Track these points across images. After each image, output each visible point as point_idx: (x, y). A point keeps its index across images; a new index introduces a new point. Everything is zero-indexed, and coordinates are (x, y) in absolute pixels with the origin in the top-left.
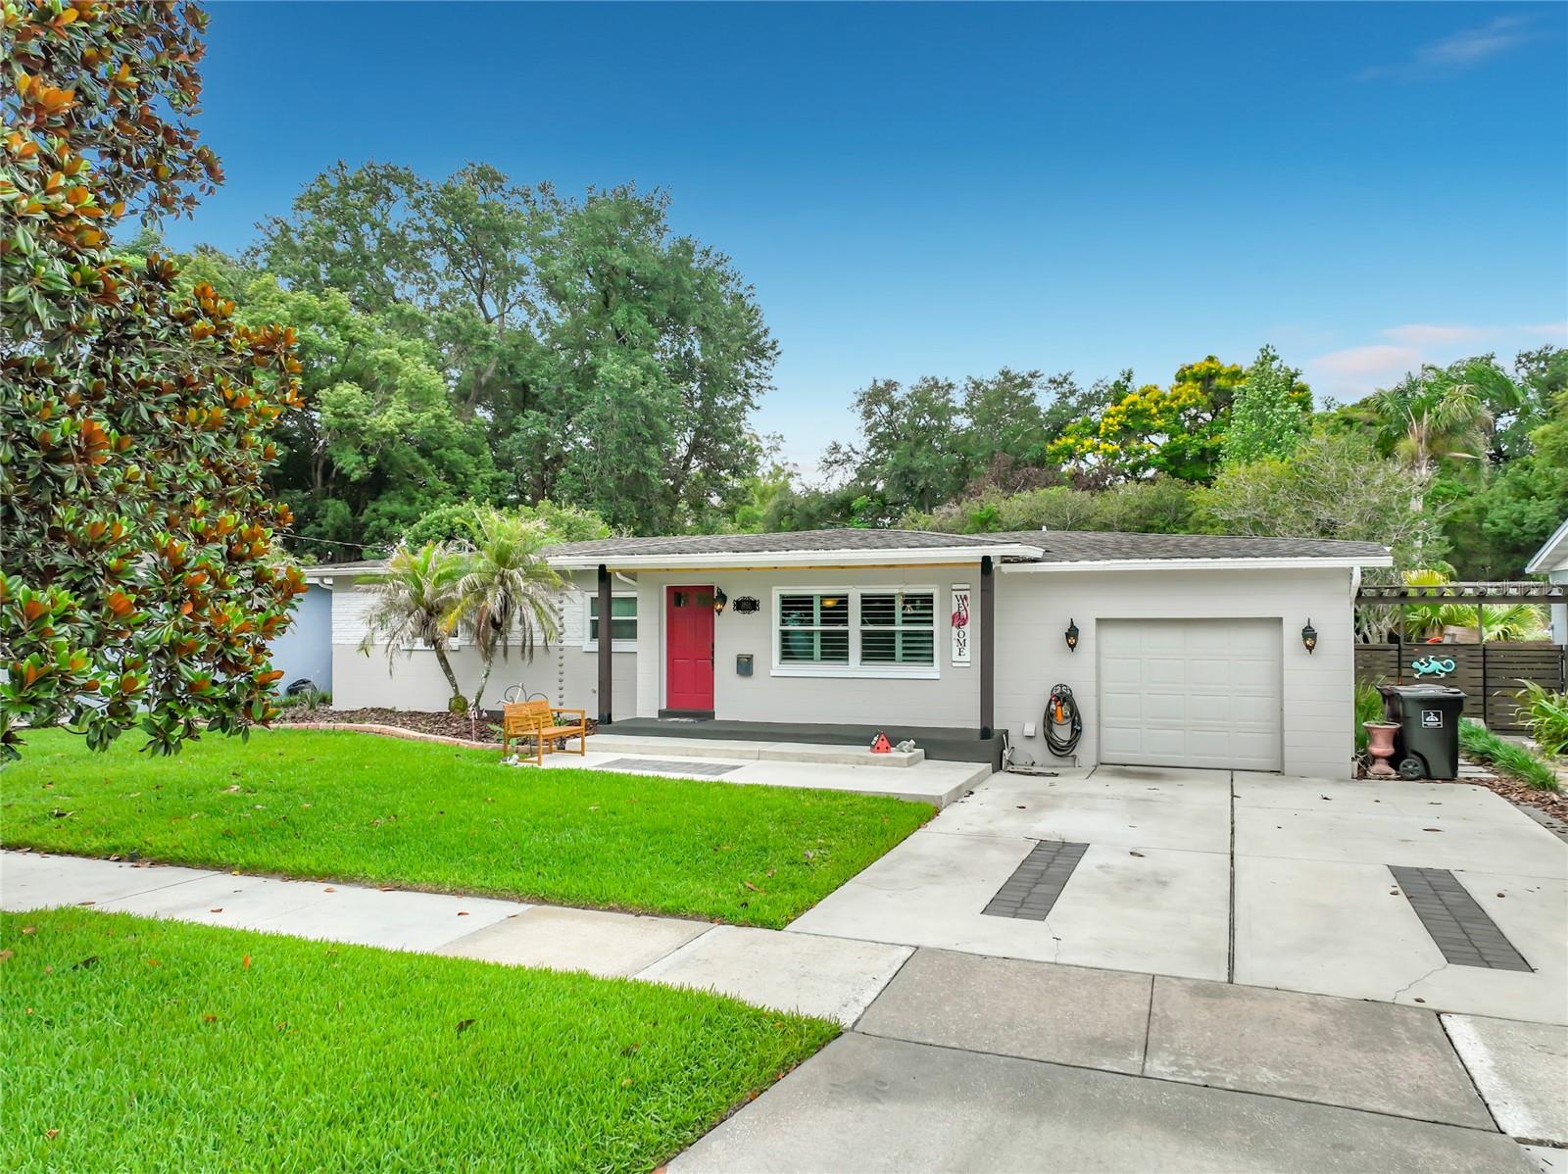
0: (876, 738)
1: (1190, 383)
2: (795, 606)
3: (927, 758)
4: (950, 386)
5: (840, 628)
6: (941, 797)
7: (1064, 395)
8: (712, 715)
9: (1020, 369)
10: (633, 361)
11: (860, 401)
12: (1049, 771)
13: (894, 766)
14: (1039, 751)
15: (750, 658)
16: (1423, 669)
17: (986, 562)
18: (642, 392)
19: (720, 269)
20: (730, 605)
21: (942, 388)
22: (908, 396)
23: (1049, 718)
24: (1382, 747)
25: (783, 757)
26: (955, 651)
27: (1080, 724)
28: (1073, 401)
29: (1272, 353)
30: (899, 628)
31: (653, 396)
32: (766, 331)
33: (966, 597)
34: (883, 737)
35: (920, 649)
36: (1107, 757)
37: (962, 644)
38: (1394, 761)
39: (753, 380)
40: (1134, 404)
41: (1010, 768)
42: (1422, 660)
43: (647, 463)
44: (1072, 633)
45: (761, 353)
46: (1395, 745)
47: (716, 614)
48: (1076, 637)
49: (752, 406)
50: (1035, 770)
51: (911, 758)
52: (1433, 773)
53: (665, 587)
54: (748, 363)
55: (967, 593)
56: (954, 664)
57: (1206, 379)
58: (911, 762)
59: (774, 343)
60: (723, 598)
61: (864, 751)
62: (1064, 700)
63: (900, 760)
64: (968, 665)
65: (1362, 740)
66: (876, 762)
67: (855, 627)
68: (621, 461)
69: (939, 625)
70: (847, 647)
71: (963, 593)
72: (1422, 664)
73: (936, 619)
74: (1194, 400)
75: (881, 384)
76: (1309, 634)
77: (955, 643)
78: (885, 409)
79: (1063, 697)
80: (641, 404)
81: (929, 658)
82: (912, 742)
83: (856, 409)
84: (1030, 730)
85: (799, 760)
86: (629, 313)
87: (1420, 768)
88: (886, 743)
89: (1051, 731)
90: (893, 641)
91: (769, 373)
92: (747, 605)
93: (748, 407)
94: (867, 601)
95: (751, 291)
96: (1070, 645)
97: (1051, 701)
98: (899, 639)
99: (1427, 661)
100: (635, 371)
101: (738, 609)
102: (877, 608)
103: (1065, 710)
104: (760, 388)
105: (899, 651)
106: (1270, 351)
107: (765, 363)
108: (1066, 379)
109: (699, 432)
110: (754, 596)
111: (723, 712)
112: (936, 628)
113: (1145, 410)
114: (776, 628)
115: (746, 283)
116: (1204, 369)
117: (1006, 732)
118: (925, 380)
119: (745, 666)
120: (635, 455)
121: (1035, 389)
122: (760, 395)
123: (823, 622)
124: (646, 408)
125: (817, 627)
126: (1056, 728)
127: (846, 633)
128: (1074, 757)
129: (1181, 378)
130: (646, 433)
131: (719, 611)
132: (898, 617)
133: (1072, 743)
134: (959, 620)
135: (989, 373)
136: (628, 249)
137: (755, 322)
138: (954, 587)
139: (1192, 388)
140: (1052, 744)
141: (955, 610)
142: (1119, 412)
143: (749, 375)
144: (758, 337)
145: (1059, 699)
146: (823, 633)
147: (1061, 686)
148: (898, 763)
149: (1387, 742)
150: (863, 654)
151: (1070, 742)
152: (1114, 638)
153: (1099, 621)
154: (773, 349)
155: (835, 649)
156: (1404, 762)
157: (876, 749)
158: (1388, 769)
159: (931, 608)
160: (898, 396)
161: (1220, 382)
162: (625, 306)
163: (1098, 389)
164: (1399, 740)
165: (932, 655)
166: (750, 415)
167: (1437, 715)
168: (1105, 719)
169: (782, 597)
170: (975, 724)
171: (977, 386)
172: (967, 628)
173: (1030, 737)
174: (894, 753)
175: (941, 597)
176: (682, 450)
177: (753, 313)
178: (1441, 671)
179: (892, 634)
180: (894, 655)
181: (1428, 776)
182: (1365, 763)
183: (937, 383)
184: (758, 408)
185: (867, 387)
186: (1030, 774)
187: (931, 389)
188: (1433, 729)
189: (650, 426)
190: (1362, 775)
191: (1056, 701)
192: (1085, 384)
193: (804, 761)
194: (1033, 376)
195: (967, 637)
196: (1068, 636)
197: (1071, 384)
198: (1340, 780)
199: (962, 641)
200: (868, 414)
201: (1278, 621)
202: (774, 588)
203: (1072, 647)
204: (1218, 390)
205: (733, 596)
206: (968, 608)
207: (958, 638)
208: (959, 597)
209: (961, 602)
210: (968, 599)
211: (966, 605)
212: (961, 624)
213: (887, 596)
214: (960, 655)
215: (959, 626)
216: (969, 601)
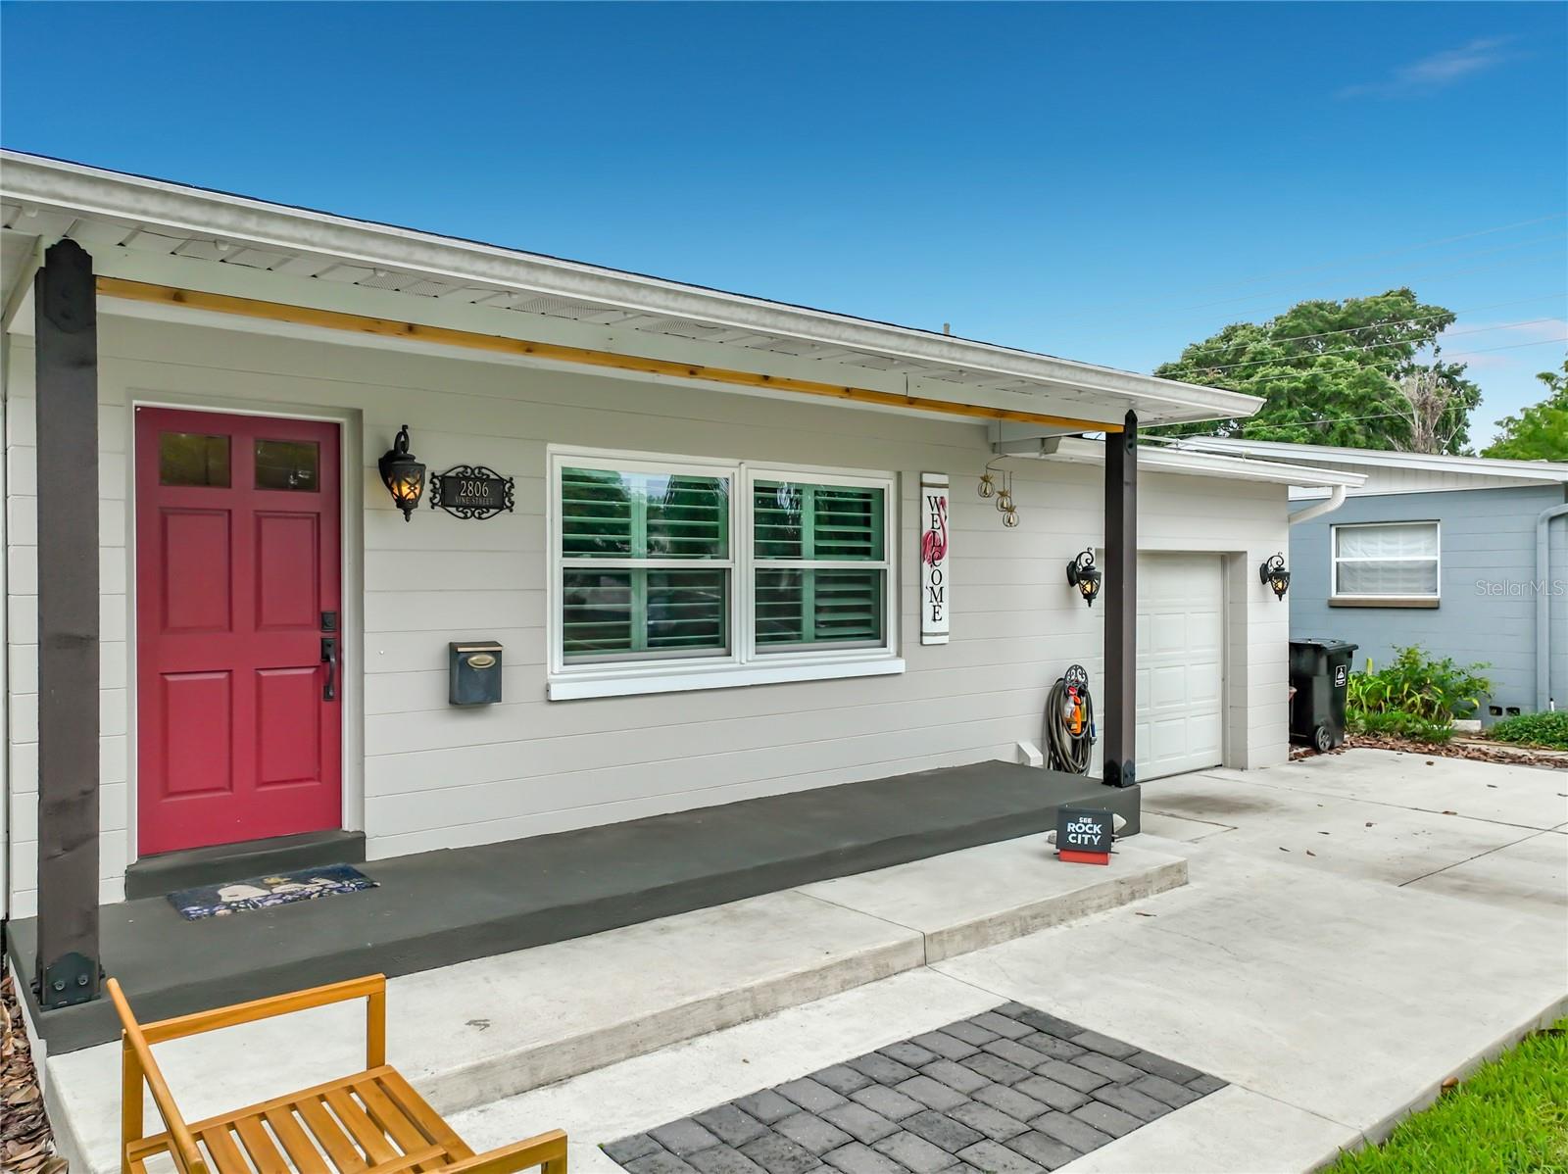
2: (589, 503)
5: (707, 563)
15: (490, 654)
23: (1060, 727)
26: (928, 611)
27: (1094, 733)
30: (808, 564)
33: (942, 502)
35: (855, 610)
37: (936, 598)
52: (1335, 742)
55: (944, 493)
56: (924, 640)
62: (1081, 693)
64: (944, 639)
67: (742, 562)
69: (896, 558)
71: (938, 493)
73: (889, 544)
76: (1281, 574)
77: (926, 596)
79: (1078, 689)
81: (876, 629)
87: (1330, 737)
90: (799, 595)
92: (476, 493)
96: (1087, 596)
98: (809, 590)
101: (444, 504)
103: (1084, 712)
105: (808, 618)
110: (500, 466)
112: (889, 565)
114: (557, 562)
119: (474, 677)
125: (638, 561)
127: (719, 577)
131: (406, 505)
132: (808, 540)
134: (932, 548)
138: (928, 478)
141: (927, 526)
146: (657, 577)
147: (1075, 668)
150: (759, 627)
155: (691, 617)
159: (879, 521)
165: (884, 622)
167: (1344, 670)
169: (568, 477)
172: (944, 564)
175: (900, 499)
179: (798, 577)
181: (1333, 746)
188: (1339, 688)
191: (1074, 697)
195: (945, 583)
199: (937, 589)
203: (1090, 598)
206: (946, 524)
207: (931, 585)
208: (933, 500)
209: (936, 511)
210: (947, 505)
211: (943, 518)
212: (936, 555)
213: (774, 490)
214: (935, 620)
215: (932, 563)
216: (947, 509)
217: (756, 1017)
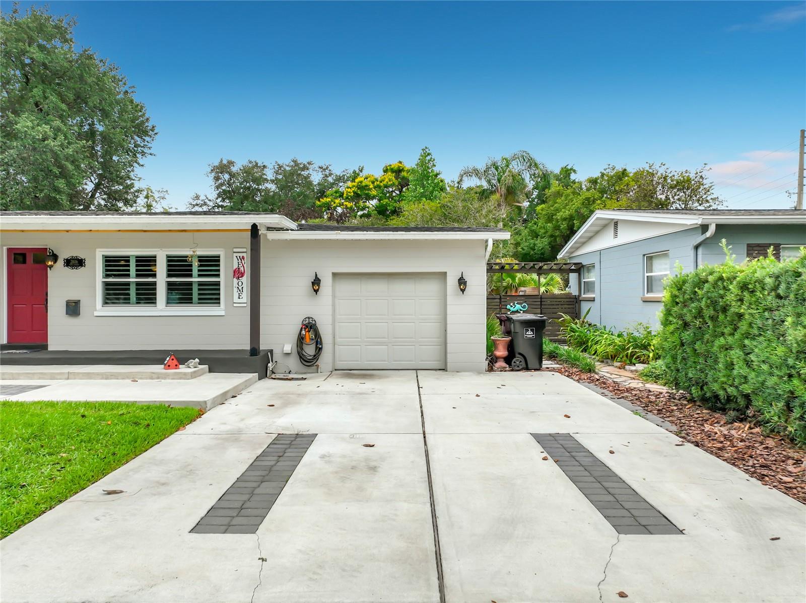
0: (168, 359)
1: (390, 173)
2: (114, 265)
3: (210, 371)
4: (264, 167)
5: (150, 280)
6: (205, 402)
7: (326, 176)
8: (45, 347)
9: (303, 160)
10: (46, 124)
11: (212, 170)
12: (300, 376)
13: (180, 378)
14: (293, 363)
15: (77, 303)
16: (512, 309)
17: (254, 228)
18: (51, 142)
19: (112, 74)
20: (60, 262)
21: (260, 167)
22: (240, 170)
23: (301, 340)
24: (501, 352)
25: (89, 376)
26: (236, 295)
27: (321, 344)
28: (330, 179)
29: (428, 152)
30: (195, 279)
31: (62, 145)
32: (147, 119)
33: (243, 258)
34: (173, 357)
35: (211, 295)
36: (340, 365)
37: (241, 291)
38: (508, 360)
39: (139, 148)
40: (361, 182)
41: (273, 376)
42: (512, 304)
43: (57, 190)
44: (316, 282)
45: (146, 133)
46: (508, 351)
47: (48, 268)
48: (319, 285)
49: (139, 164)
50: (291, 376)
51: (195, 372)
52: (530, 366)
53: (5, 248)
54: (136, 137)
55: (244, 255)
56: (235, 305)
57: (398, 172)
58: (194, 375)
59: (153, 127)
60: (55, 258)
61: (158, 368)
62: (311, 328)
63: (185, 374)
64: (245, 305)
65: (491, 347)
66: (165, 377)
67: (161, 279)
68: (37, 187)
69: (224, 278)
70: (155, 294)
71: (241, 255)
72: (511, 306)
73: (222, 273)
74: (392, 182)
75: (225, 162)
76: (462, 282)
77: (235, 290)
78: (227, 176)
79: (310, 326)
80: (52, 151)
81: (216, 300)
82: (197, 360)
83: (209, 175)
84: (288, 348)
85: (102, 378)
86: (44, 92)
87: (523, 363)
88: (175, 362)
89: (302, 349)
90: (191, 289)
91: (150, 145)
92: (76, 263)
93: (135, 164)
94: (170, 260)
95: (133, 89)
96: (315, 290)
97: (302, 328)
98: (195, 289)
99: (514, 304)
100: (47, 128)
101: (67, 265)
102: (178, 266)
103: (311, 335)
104: (143, 154)
105: (195, 296)
106: (427, 150)
107: (147, 138)
108: (327, 168)
109: (101, 177)
110: (81, 256)
111: (55, 344)
112: (222, 279)
113: (366, 186)
114: (100, 279)
115: (129, 84)
116: (397, 167)
117: (271, 351)
118: (250, 162)
119: (73, 308)
120: (48, 184)
121: (311, 170)
122: (144, 158)
123: (138, 276)
124: (55, 155)
125: (133, 279)
126: (305, 347)
127: (155, 284)
128: (318, 366)
129: (385, 171)
130: (56, 170)
131: (51, 267)
132: (195, 272)
133: (316, 356)
134: (238, 274)
135: (286, 161)
136: (41, 48)
137: (140, 114)
138: (235, 250)
139: (390, 176)
140: (302, 357)
141: (235, 266)
142: (354, 186)
143: (136, 146)
144: (143, 122)
145: (307, 327)
146: (138, 284)
147: (309, 318)
148: (184, 376)
149: (504, 348)
150: (168, 299)
151: (315, 356)
152: (345, 287)
153: (335, 275)
154: (152, 131)
155: (147, 295)
156: (514, 360)
157: (169, 367)
158: (504, 364)
159: (219, 265)
160: (234, 169)
161: (404, 174)
162: (40, 87)
163: (344, 174)
164: (511, 347)
165: (219, 299)
166: (138, 171)
167: (532, 330)
168: (338, 340)
169: (104, 256)
170: (247, 347)
171: (280, 167)
172: (245, 278)
173: (288, 354)
174: (183, 369)
175: (226, 257)
176: (90, 187)
177: (138, 108)
178: (521, 310)
179: (190, 284)
180: (191, 299)
181: (527, 369)
182: (492, 360)
183: (257, 164)
184: (142, 166)
185: (217, 164)
186: (287, 379)
187: (253, 167)
188: (530, 339)
189: (60, 166)
190: (491, 369)
191: (305, 329)
192: (337, 171)
193: (107, 379)
194: (309, 163)
195: (245, 286)
196: (313, 284)
197: (330, 170)
198: (479, 373)
199: (240, 288)
200: (217, 179)
201: (444, 274)
202: (98, 250)
203: (316, 291)
204: (403, 178)
205: (63, 255)
206: (245, 266)
207: (238, 286)
208: (238, 257)
209: (240, 261)
210: (245, 258)
211: (243, 263)
212: (240, 276)
213: (187, 257)
214: (239, 298)
215: (238, 278)
216: (245, 260)
217: (13, 379)
